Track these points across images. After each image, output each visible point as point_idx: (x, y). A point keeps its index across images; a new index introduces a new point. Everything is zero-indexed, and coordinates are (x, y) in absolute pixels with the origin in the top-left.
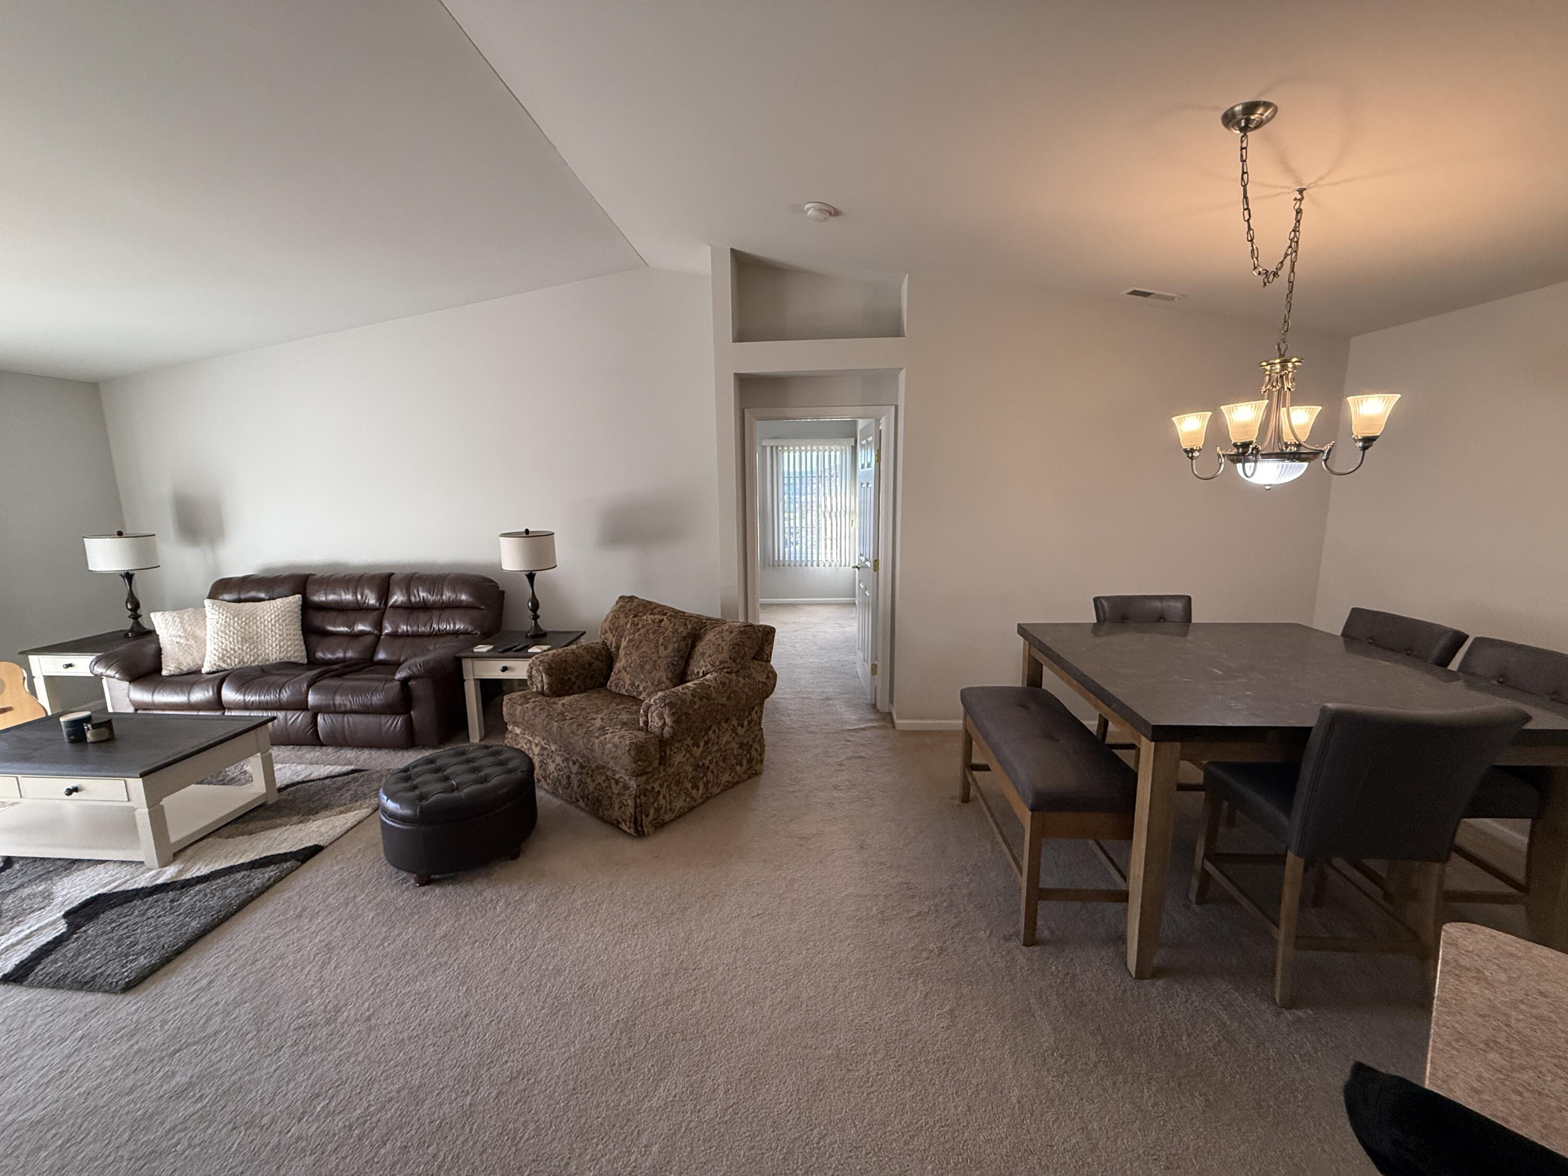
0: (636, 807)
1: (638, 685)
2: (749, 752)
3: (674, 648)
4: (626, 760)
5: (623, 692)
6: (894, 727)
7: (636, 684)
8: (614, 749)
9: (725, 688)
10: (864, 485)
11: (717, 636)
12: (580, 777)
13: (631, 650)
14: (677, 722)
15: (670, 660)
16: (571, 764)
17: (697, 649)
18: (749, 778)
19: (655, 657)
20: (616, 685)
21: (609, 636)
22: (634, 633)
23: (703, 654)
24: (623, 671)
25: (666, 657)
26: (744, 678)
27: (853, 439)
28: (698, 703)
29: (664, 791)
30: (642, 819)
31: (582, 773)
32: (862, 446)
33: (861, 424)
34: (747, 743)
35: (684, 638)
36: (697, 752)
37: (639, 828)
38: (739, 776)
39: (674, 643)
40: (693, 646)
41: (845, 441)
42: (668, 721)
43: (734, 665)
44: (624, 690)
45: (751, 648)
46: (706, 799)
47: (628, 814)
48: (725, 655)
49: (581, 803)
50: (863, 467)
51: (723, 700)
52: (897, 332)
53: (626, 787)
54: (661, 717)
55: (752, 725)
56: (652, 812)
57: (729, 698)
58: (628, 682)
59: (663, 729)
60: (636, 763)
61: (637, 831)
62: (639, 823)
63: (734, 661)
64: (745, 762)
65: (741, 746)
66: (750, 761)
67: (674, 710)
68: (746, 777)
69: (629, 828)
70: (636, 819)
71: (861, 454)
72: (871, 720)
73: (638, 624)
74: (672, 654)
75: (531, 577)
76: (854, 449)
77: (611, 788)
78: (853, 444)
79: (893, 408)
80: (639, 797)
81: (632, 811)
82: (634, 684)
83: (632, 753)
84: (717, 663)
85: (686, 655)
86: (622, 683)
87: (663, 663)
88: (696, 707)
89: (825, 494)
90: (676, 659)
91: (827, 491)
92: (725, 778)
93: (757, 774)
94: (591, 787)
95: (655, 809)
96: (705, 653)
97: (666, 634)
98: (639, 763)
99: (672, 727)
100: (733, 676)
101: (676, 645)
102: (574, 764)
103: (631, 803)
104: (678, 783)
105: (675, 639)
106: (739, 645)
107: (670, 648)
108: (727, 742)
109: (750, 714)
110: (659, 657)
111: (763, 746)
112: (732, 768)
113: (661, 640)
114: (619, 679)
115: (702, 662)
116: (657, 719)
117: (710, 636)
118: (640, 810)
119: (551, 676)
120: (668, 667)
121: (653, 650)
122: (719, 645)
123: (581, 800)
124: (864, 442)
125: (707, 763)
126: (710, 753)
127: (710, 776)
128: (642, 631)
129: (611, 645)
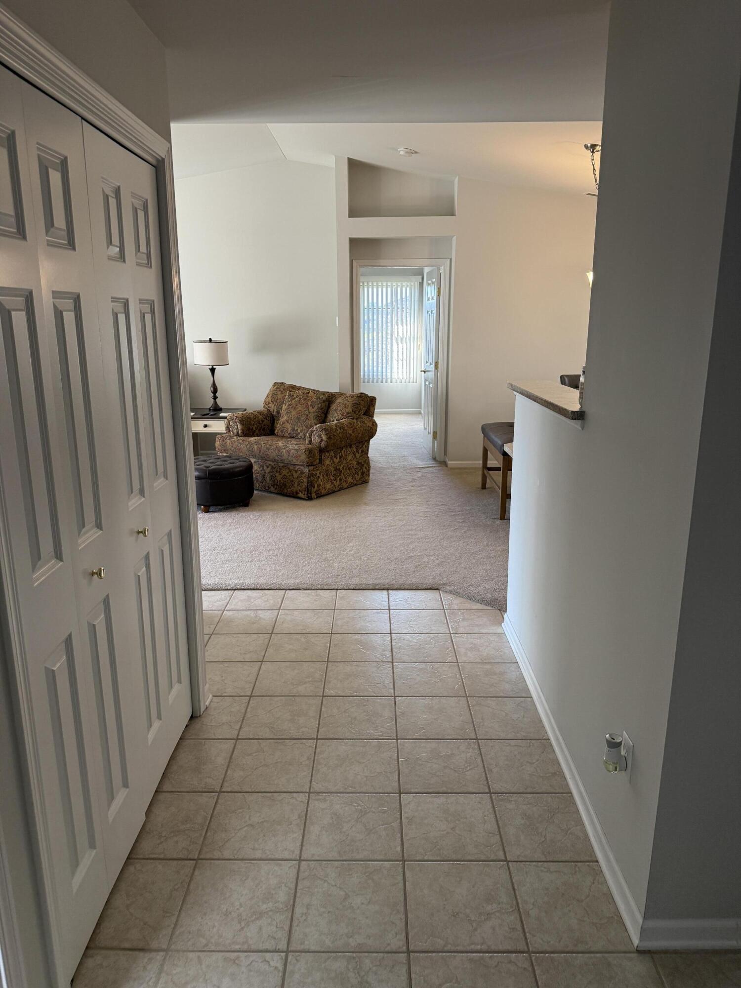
0: (308, 483)
1: (297, 429)
2: (361, 468)
3: (318, 407)
4: (303, 457)
5: (287, 435)
6: (447, 466)
7: (296, 429)
8: (296, 452)
9: (351, 426)
10: (429, 313)
11: (344, 400)
12: (271, 474)
13: (291, 410)
14: (329, 438)
15: (316, 414)
16: (265, 468)
17: (331, 408)
18: (362, 483)
19: (307, 413)
20: (282, 431)
21: (272, 405)
22: (291, 401)
23: (336, 410)
24: (286, 423)
25: (314, 412)
26: (360, 422)
27: (421, 277)
28: (339, 430)
29: (321, 477)
30: (311, 490)
31: (273, 472)
32: (429, 284)
33: (426, 270)
34: (361, 462)
35: (324, 401)
36: (336, 461)
37: (309, 495)
38: (357, 481)
39: (318, 404)
40: (329, 407)
41: (413, 278)
42: (324, 438)
43: (354, 415)
44: (287, 434)
45: (364, 407)
46: (341, 489)
47: (304, 486)
48: (350, 409)
49: (272, 489)
50: (428, 300)
51: (350, 432)
52: (452, 214)
53: (302, 473)
54: (320, 436)
55: (363, 453)
56: (316, 486)
57: (353, 431)
58: (290, 428)
59: (321, 444)
60: (308, 458)
61: (308, 497)
62: (309, 492)
63: (355, 413)
64: (360, 473)
65: (358, 463)
66: (363, 473)
67: (328, 432)
68: (360, 482)
69: (304, 495)
70: (308, 489)
71: (426, 289)
72: (433, 464)
73: (293, 395)
74: (317, 411)
75: (213, 370)
76: (421, 284)
77: (293, 475)
78: (421, 281)
79: (449, 260)
80: (310, 477)
81: (306, 484)
82: (294, 429)
83: (307, 453)
84: (346, 414)
85: (325, 411)
86: (286, 429)
87: (312, 416)
88: (338, 432)
89: (397, 322)
90: (320, 413)
91: (399, 319)
92: (350, 480)
93: (366, 482)
94: (279, 477)
95: (318, 485)
96: (337, 410)
97: (313, 400)
98: (311, 458)
99: (326, 441)
100: (355, 421)
101: (320, 405)
102: (268, 467)
103: (305, 480)
104: (327, 475)
105: (318, 402)
106: (357, 404)
107: (316, 407)
108: (350, 460)
109: (362, 447)
110: (310, 413)
111: (369, 467)
112: (353, 475)
113: (310, 403)
114: (284, 428)
115: (336, 414)
116: (317, 438)
117: (339, 400)
118: (310, 484)
119: (243, 425)
120: (315, 418)
121: (306, 409)
122: (346, 404)
123: (272, 487)
124: (430, 282)
125: (341, 468)
126: (342, 463)
127: (343, 477)
128: (296, 399)
129: (274, 410)
